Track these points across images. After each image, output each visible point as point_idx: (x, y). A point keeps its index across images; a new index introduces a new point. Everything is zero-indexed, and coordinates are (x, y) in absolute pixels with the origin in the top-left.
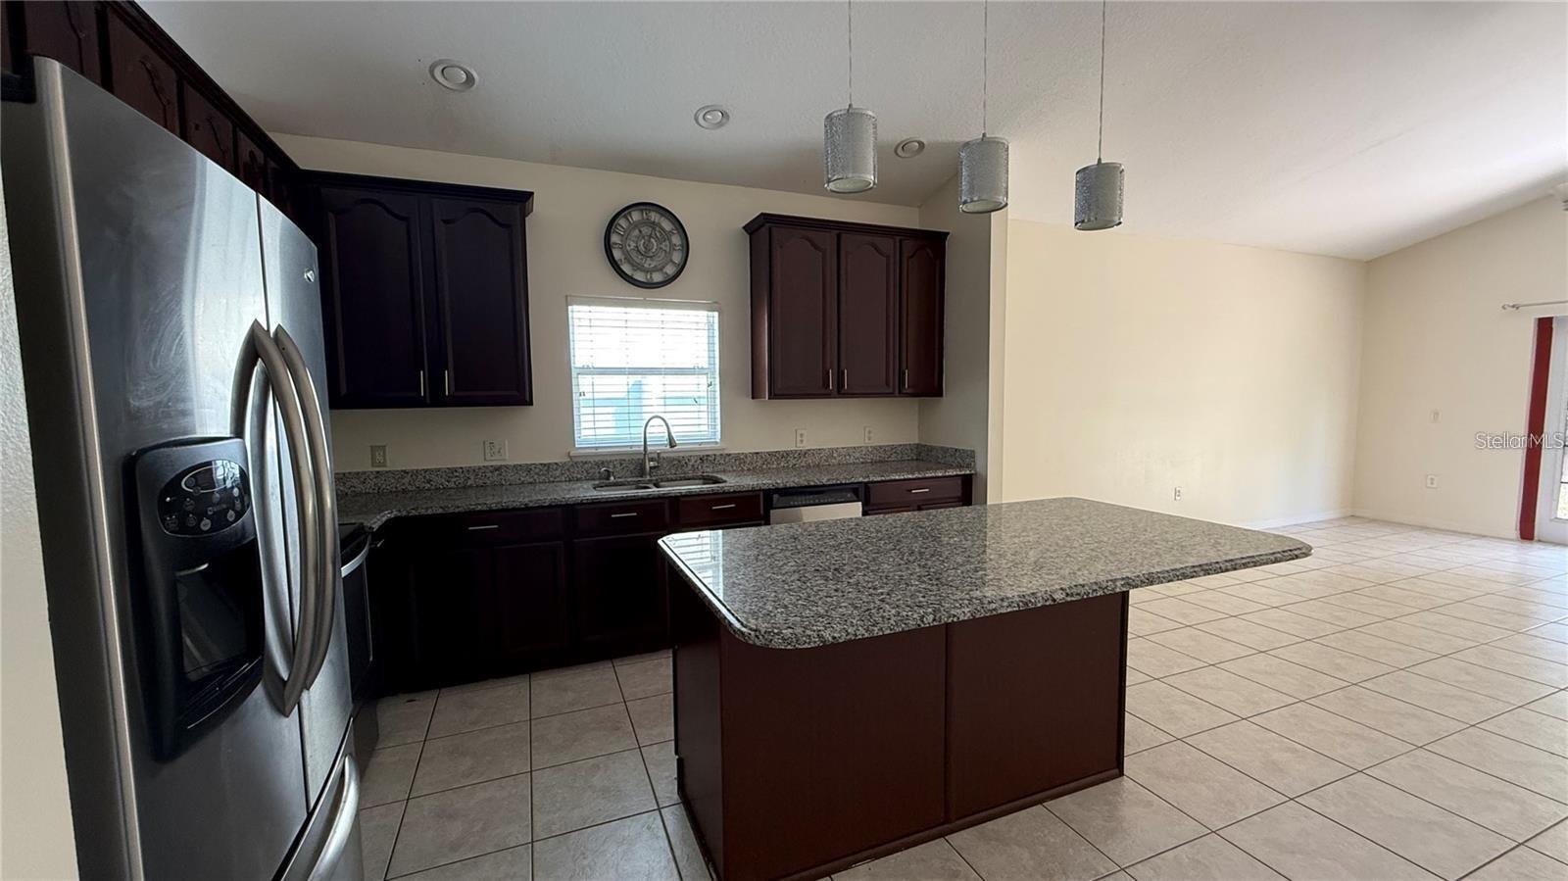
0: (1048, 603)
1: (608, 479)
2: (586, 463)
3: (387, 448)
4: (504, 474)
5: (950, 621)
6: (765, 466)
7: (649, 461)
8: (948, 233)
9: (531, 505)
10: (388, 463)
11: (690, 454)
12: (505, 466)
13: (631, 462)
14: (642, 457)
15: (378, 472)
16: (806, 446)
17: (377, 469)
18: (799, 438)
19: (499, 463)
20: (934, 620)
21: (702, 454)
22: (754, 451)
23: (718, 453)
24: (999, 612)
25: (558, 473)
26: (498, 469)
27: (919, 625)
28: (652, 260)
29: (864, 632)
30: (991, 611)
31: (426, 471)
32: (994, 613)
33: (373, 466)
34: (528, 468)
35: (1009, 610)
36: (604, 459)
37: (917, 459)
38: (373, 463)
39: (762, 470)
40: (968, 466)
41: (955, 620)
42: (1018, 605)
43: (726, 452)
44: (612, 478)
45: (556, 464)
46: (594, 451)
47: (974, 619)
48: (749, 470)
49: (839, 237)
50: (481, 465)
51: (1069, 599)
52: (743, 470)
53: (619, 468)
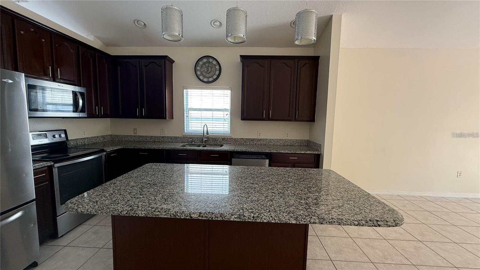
0: (187, 218)
1: (192, 143)
2: (187, 137)
3: (137, 129)
4: (165, 139)
5: (134, 215)
6: (245, 143)
7: (205, 138)
8: (320, 56)
9: (156, 148)
10: (137, 133)
11: (219, 137)
12: (165, 136)
13: (200, 138)
14: (203, 137)
15: (134, 136)
16: (261, 137)
17: (135, 135)
18: (258, 134)
19: (164, 136)
20: (127, 213)
21: (223, 137)
22: (241, 138)
23: (228, 137)
24: (160, 216)
25: (179, 140)
26: (163, 137)
27: (119, 214)
28: (209, 74)
29: (94, 212)
30: (156, 215)
31: (145, 136)
32: (157, 216)
33: (134, 134)
34: (171, 138)
35: (165, 217)
36: (192, 136)
37: (307, 146)
38: (134, 133)
39: (243, 144)
40: (318, 150)
41: (137, 215)
42: (170, 215)
43: (232, 138)
44: (193, 143)
45: (179, 137)
46: (190, 134)
47: (147, 217)
48: (239, 144)
49: (271, 61)
50: (159, 136)
51: (200, 218)
52: (237, 144)
53: (197, 140)
